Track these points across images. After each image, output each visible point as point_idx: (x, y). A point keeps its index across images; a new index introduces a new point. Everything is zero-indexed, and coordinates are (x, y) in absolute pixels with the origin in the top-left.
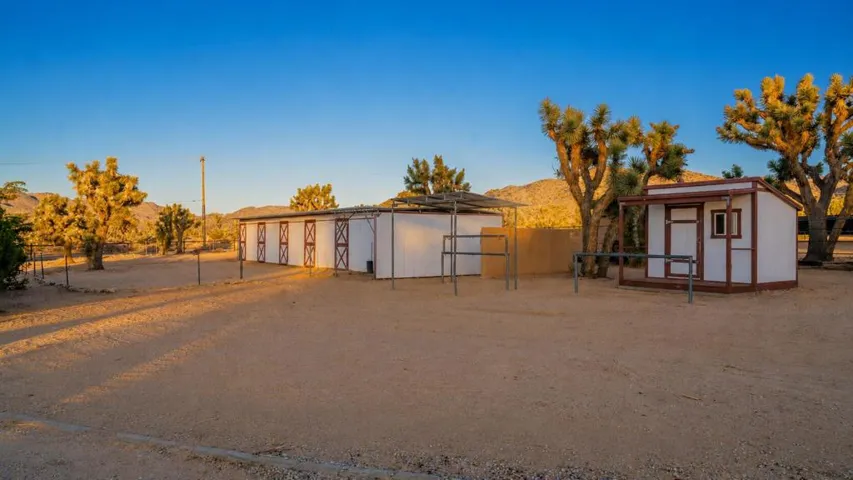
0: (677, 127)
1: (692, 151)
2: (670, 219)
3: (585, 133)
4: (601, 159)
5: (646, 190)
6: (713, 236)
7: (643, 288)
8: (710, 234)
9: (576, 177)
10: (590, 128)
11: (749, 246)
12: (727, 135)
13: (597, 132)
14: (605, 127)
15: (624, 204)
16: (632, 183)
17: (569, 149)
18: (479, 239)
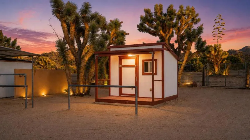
0: (122, 22)
1: (128, 34)
2: (121, 65)
3: (77, 18)
4: (86, 32)
5: (109, 49)
6: (143, 74)
7: (108, 103)
8: (142, 72)
9: (73, 42)
10: (80, 15)
11: (161, 79)
12: (141, 28)
13: (84, 17)
14: (88, 15)
15: (98, 55)
16: (102, 45)
17: (69, 26)
18: (13, 76)
